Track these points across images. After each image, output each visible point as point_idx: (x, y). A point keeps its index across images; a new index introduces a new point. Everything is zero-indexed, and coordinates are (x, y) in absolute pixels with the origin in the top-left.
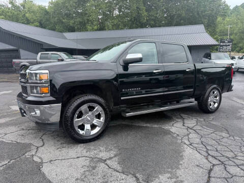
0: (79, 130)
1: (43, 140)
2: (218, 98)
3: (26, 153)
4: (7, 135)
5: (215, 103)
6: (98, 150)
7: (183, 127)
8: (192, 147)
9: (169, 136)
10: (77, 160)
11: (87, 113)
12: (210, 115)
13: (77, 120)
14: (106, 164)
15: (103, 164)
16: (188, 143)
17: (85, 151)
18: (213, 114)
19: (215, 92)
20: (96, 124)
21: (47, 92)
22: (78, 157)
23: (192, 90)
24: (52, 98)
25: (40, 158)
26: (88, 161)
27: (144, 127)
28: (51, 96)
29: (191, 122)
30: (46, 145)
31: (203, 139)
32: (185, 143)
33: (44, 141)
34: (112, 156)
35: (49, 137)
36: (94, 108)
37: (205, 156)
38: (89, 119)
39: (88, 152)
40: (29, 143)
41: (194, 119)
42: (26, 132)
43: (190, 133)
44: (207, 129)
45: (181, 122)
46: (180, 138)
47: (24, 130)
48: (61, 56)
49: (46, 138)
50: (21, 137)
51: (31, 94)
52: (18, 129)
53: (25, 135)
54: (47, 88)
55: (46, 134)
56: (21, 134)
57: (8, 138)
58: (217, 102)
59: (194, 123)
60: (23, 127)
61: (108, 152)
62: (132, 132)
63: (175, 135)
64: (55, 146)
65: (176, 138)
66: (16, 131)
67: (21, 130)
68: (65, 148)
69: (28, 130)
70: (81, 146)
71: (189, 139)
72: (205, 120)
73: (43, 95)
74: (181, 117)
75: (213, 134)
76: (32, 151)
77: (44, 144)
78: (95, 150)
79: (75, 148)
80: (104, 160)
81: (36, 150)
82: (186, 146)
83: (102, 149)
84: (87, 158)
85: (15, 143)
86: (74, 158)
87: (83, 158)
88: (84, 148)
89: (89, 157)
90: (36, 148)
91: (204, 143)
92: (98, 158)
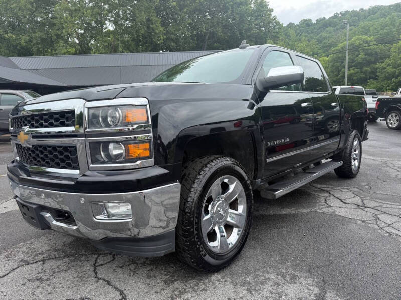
1: (109, 283)
6: (271, 284)
7: (348, 206)
9: (354, 226)
13: (205, 218)
19: (356, 144)
20: (232, 221)
21: (147, 154)
23: (338, 140)
24: (159, 171)
27: (286, 215)
28: (155, 165)
29: (347, 195)
30: (131, 295)
32: (397, 235)
33: (113, 283)
34: (316, 290)
38: (221, 212)
39: (253, 293)
40: (79, 297)
41: (344, 191)
42: (41, 268)
43: (376, 215)
44: (388, 204)
45: (332, 197)
46: (376, 227)
47: (31, 264)
48: (24, 97)
49: (111, 275)
50: (41, 286)
51: (92, 166)
52: (12, 265)
53: (45, 278)
54: (147, 146)
55: (102, 265)
56: (32, 277)
57: (4, 296)
58: (357, 159)
59: (354, 197)
60: (22, 257)
61: (295, 283)
62: (281, 230)
63: (359, 222)
64: (157, 293)
65: (369, 228)
66: (9, 269)
67: (23, 266)
68: (186, 293)
69: (39, 261)
70: (218, 281)
71: (389, 225)
72: (362, 191)
73: (139, 162)
74: (319, 189)
77: (122, 293)
78: (263, 284)
79: (211, 288)
83: (273, 277)
88: (231, 283)
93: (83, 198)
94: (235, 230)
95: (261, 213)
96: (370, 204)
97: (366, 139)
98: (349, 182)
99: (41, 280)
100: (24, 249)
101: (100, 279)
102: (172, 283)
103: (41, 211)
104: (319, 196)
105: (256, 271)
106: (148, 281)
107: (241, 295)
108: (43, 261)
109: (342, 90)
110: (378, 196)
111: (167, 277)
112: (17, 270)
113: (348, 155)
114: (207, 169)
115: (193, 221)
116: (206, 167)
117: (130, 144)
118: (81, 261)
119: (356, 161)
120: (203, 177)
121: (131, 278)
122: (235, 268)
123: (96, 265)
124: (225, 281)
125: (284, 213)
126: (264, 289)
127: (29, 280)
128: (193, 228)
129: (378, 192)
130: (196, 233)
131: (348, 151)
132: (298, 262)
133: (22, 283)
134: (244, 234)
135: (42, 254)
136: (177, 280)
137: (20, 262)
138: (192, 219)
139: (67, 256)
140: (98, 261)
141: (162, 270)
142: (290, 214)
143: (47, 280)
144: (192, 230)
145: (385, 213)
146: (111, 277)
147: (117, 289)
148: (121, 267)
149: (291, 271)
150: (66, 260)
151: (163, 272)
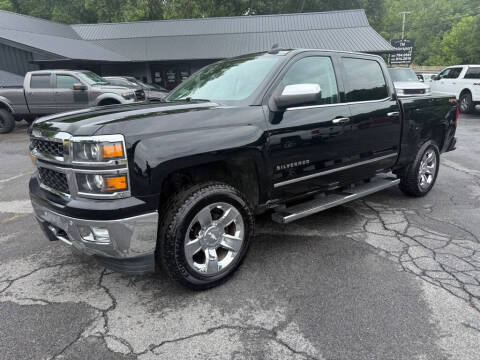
0: (195, 264)
1: (107, 291)
2: (433, 166)
3: (83, 331)
4: (15, 284)
5: (427, 175)
6: (246, 307)
7: (386, 232)
8: (430, 280)
9: (373, 257)
10: (209, 337)
11: (208, 224)
12: (421, 199)
13: (191, 242)
14: (281, 342)
15: (274, 343)
16: (417, 271)
17: (217, 311)
18: (426, 198)
19: (430, 156)
20: (226, 245)
21: (124, 186)
22: (210, 331)
23: (396, 154)
24: (137, 202)
25: (123, 342)
26: (237, 337)
27: (310, 237)
28: (133, 195)
29: (396, 219)
30: (121, 304)
31: (440, 259)
32: (412, 272)
33: (112, 291)
34: (283, 318)
35: (117, 281)
36: (221, 212)
37: (466, 301)
38: (213, 237)
39: (225, 314)
40: (79, 300)
41: (397, 212)
42: (58, 271)
43: (408, 246)
44: (433, 234)
45: (377, 220)
46: (396, 260)
47: (51, 267)
48: (80, 78)
49: (112, 284)
50: (52, 287)
51: (79, 193)
52: (36, 265)
53: (58, 281)
54: (124, 179)
55: (108, 274)
56: (48, 278)
57: (22, 293)
58: (431, 174)
59: (402, 222)
60: (45, 259)
61: (268, 309)
62: (293, 253)
63: (382, 253)
64: (143, 304)
65: (387, 260)
66: (32, 269)
67: (43, 268)
68: (168, 307)
69: (58, 265)
70: (201, 299)
71: (412, 260)
72: (418, 214)
73: (115, 194)
74: (370, 208)
75: (451, 246)
76: (94, 324)
77: (114, 302)
78: (238, 306)
79: (191, 306)
80: (270, 332)
81: (103, 320)
82: (417, 278)
83: (252, 301)
84: (233, 331)
85: (43, 304)
86: (202, 333)
87: (222, 331)
88: (211, 302)
89: (234, 328)
90: (101, 314)
91: (447, 269)
92: (256, 328)
93: (72, 220)
94: (230, 253)
95: (286, 233)
96: (414, 231)
97: (450, 149)
98: (412, 201)
99: (53, 282)
100: (49, 252)
102: (161, 296)
103: (48, 225)
104: (363, 217)
106: (141, 293)
107: (213, 314)
108: (62, 265)
110: (431, 223)
111: (159, 291)
112: (38, 271)
114: (193, 198)
115: (173, 246)
116: (192, 196)
117: (108, 177)
118: (92, 268)
119: (430, 176)
120: (188, 205)
121: (128, 288)
122: (224, 289)
123: (104, 273)
124: (208, 300)
125: (310, 234)
126: (237, 311)
127: (45, 281)
128: (174, 252)
129: (435, 218)
130: (177, 256)
132: (286, 289)
133: (38, 283)
134: (240, 258)
135: (62, 258)
136: (166, 295)
137: (42, 264)
139: (83, 262)
140: (107, 270)
142: (315, 237)
143: (59, 283)
145: (421, 244)
147: (112, 297)
148: (124, 278)
150: (81, 265)
151: (157, 286)
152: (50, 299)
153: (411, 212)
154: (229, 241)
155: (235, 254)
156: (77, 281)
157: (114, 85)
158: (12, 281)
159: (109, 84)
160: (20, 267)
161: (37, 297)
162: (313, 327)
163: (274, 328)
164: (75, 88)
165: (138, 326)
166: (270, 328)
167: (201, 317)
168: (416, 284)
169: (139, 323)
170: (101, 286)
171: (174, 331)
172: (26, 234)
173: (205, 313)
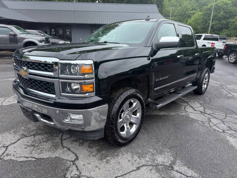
0: (121, 132)
1: (69, 149)
2: (207, 80)
3: (65, 174)
4: (9, 148)
6: (150, 154)
7: (196, 112)
8: (228, 134)
9: (197, 124)
13: (120, 120)
15: (175, 172)
16: (220, 130)
17: (136, 157)
19: (206, 75)
20: (133, 121)
21: (92, 90)
22: (138, 168)
24: (98, 99)
26: (154, 171)
28: (96, 95)
29: (196, 105)
30: (81, 157)
31: (227, 124)
32: (218, 131)
33: (72, 149)
34: (172, 158)
36: (132, 104)
38: (128, 117)
39: (141, 158)
40: (55, 156)
41: (196, 102)
42: (33, 139)
43: (210, 118)
44: (217, 112)
45: (189, 106)
46: (208, 125)
47: (28, 137)
48: (13, 29)
49: (70, 145)
50: (34, 149)
51: (62, 94)
52: (17, 137)
53: (37, 145)
54: (92, 86)
55: (65, 139)
56: (29, 144)
57: (17, 154)
58: (206, 84)
59: (200, 107)
60: (22, 132)
61: (162, 154)
62: (158, 124)
63: (200, 122)
64: (93, 156)
65: (204, 126)
66: (17, 139)
67: (23, 138)
68: (108, 156)
69: (32, 135)
70: (124, 151)
71: (215, 125)
72: (206, 103)
73: (87, 94)
74: (182, 100)
75: (227, 118)
76: (70, 169)
77: (76, 155)
78: (146, 154)
79: (120, 155)
80: (169, 167)
81: (74, 166)
82: (222, 134)
83: (151, 151)
84: (150, 168)
85: (34, 159)
86: (135, 170)
87: (145, 168)
88: (131, 152)
89: (150, 166)
90: (72, 163)
91: (232, 129)
92: (161, 165)
93: (58, 110)
94: (134, 126)
95: (149, 113)
96: (208, 111)
97: (213, 72)
98: (199, 97)
99: (33, 146)
101: (65, 147)
102: (101, 151)
103: (34, 113)
104: (182, 105)
105: (143, 146)
106: (89, 149)
107: (135, 159)
108: (34, 135)
109: (206, 36)
110: (213, 107)
111: (99, 148)
112: (21, 140)
113: (201, 82)
114: (122, 96)
115: (113, 123)
116: (122, 95)
117: (83, 85)
118: (54, 137)
119: (206, 85)
120: (120, 100)
121: (80, 147)
122: (133, 144)
123: (62, 139)
124: (128, 151)
126: (146, 156)
127: (28, 146)
128: (113, 126)
129: (214, 105)
130: (115, 128)
131: (201, 80)
132: (165, 143)
133: (24, 147)
134: (139, 127)
135: (33, 131)
136: (104, 150)
137: (22, 135)
138: (113, 122)
139: (46, 133)
140: (63, 137)
141: (96, 143)
142: (164, 115)
143: (38, 146)
144: (113, 127)
145: (215, 117)
146: (69, 146)
147: (73, 153)
148: (75, 141)
149: (161, 148)
150: (46, 135)
151: (97, 145)
152: (37, 156)
153: (202, 102)
154: (134, 119)
155: (137, 126)
156: (48, 145)
157: (32, 34)
158: (7, 147)
159: (29, 34)
160: (8, 138)
161: (28, 156)
162: (189, 162)
163: (170, 164)
164: (10, 35)
165: (97, 169)
166: (168, 164)
167: (129, 161)
168: (224, 137)
169: (97, 167)
170: (64, 147)
171: (119, 170)
172: (3, 118)
173: (130, 158)
